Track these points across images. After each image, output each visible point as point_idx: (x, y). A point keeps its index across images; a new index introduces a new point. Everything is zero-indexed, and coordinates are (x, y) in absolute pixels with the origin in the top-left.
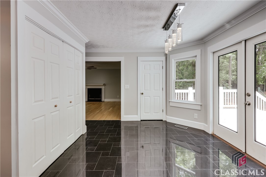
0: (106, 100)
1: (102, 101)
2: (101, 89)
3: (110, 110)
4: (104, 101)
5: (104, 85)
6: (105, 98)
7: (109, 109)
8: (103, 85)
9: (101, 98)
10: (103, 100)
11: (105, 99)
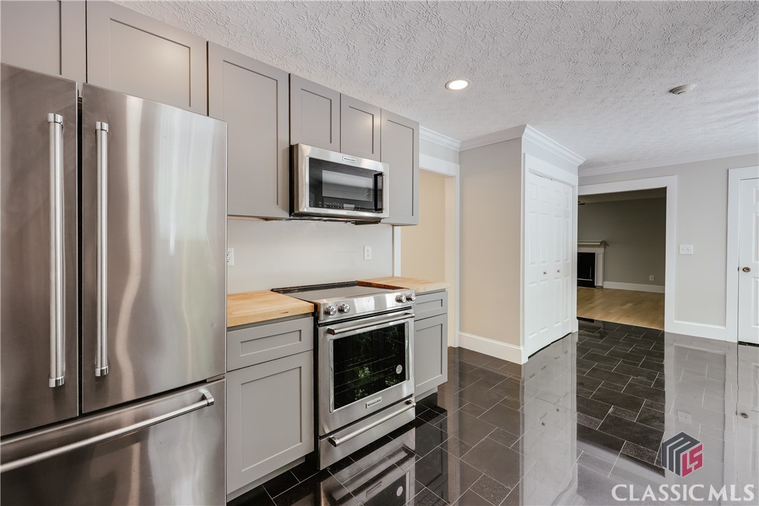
0: (609, 285)
1: (595, 287)
2: (593, 255)
3: (624, 307)
4: (602, 287)
5: (604, 244)
6: (604, 279)
7: (624, 304)
8: (599, 244)
9: (593, 277)
10: (599, 282)
11: (605, 282)
